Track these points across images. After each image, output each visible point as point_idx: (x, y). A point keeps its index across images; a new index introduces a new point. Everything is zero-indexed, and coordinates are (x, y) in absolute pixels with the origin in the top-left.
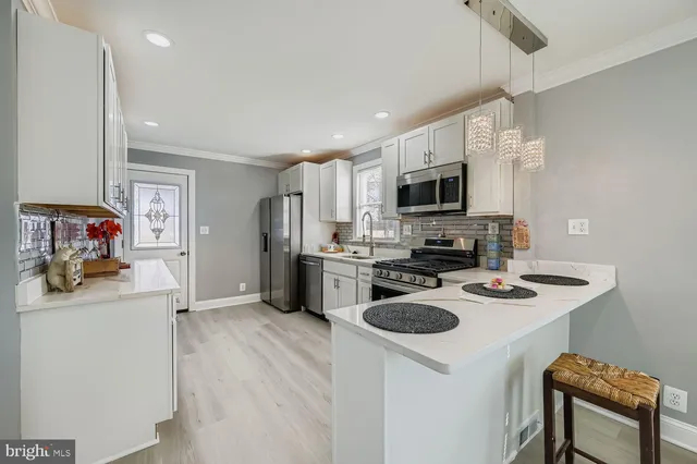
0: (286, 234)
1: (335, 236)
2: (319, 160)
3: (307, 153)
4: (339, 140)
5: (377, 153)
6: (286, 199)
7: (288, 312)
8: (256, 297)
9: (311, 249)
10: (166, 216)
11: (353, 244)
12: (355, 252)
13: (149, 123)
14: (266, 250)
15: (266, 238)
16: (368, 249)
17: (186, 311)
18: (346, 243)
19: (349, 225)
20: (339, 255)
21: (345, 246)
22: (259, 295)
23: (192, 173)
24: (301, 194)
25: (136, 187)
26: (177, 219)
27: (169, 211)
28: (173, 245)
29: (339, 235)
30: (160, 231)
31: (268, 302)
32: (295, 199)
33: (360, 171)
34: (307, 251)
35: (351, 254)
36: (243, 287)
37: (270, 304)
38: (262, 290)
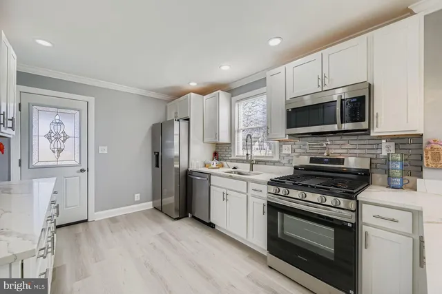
0: (176, 153)
1: (215, 154)
2: (203, 92)
3: (193, 85)
4: (226, 71)
5: (262, 82)
6: (176, 124)
7: (178, 219)
8: (149, 205)
9: (196, 165)
10: (66, 137)
11: (231, 161)
12: (235, 168)
13: (41, 42)
14: (157, 166)
15: (157, 156)
16: (248, 165)
17: (86, 221)
18: (226, 160)
19: (229, 146)
20: (221, 171)
21: (225, 163)
22: (151, 202)
23: (92, 100)
24: (188, 120)
25: (35, 109)
26: (77, 140)
27: (69, 132)
28: (73, 163)
29: (219, 153)
30: (60, 151)
31: (159, 209)
32: (184, 124)
33: (238, 101)
34: (193, 167)
35: (231, 170)
36: (137, 197)
37: (161, 211)
38: (154, 199)
